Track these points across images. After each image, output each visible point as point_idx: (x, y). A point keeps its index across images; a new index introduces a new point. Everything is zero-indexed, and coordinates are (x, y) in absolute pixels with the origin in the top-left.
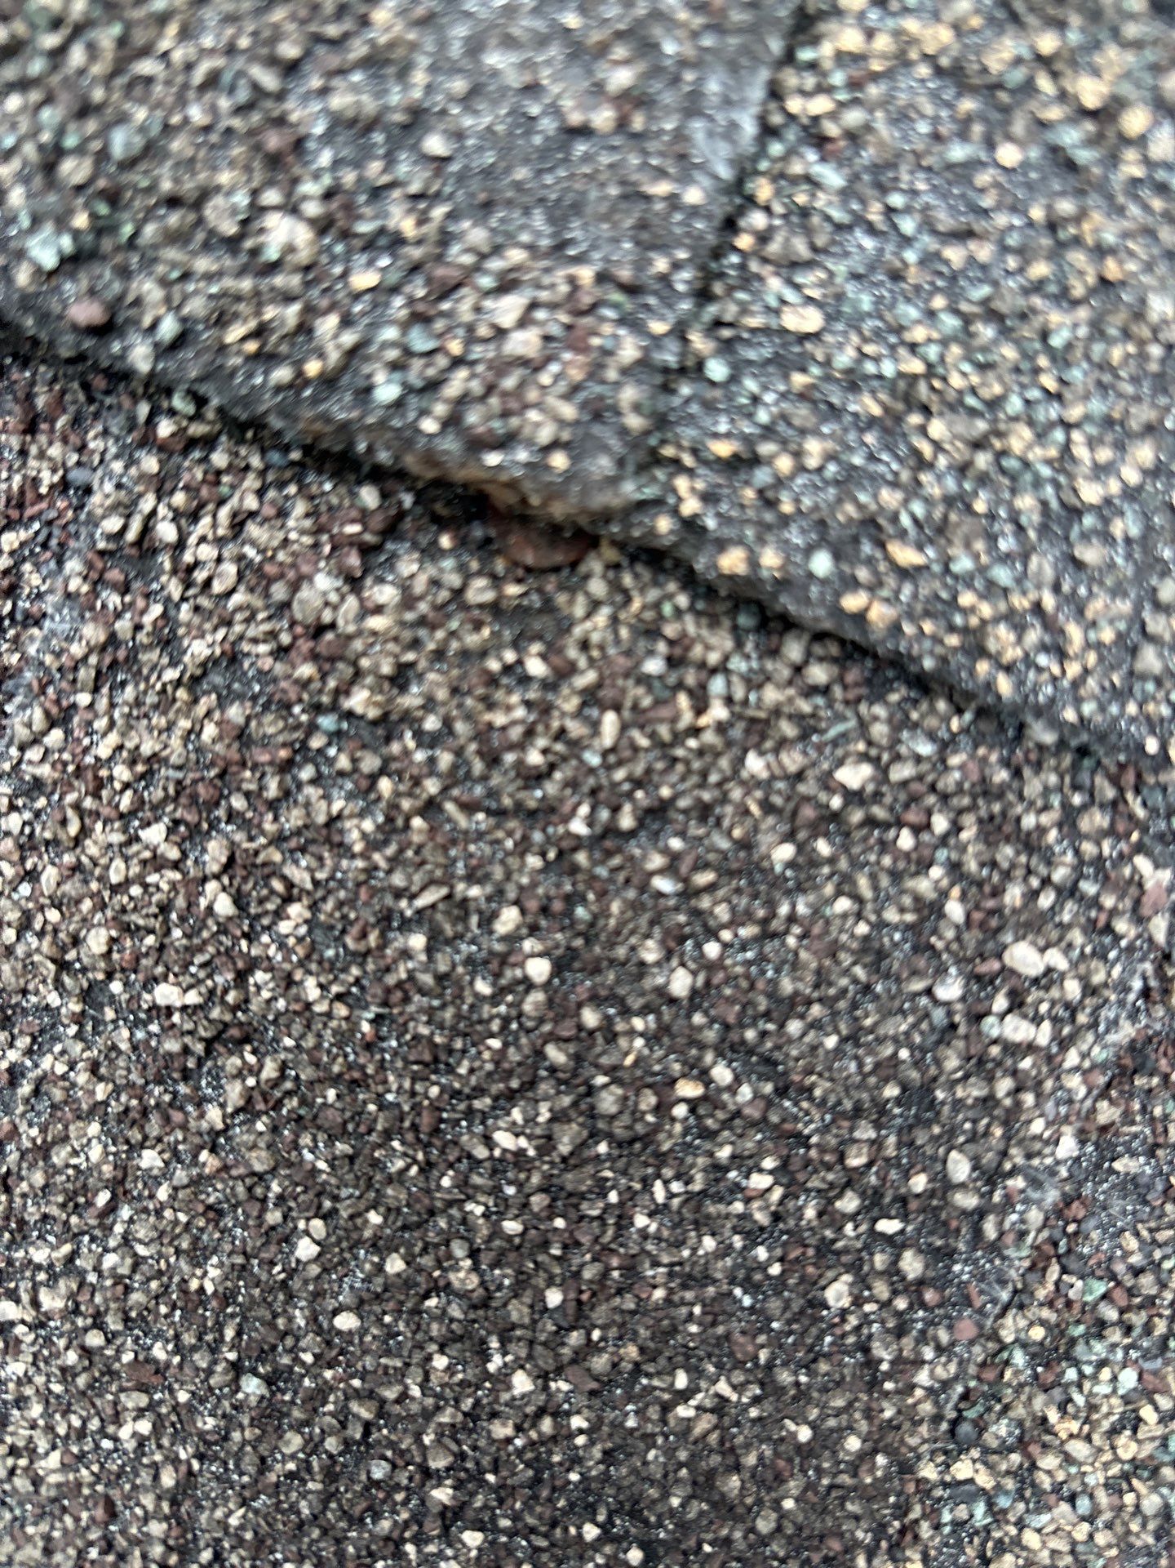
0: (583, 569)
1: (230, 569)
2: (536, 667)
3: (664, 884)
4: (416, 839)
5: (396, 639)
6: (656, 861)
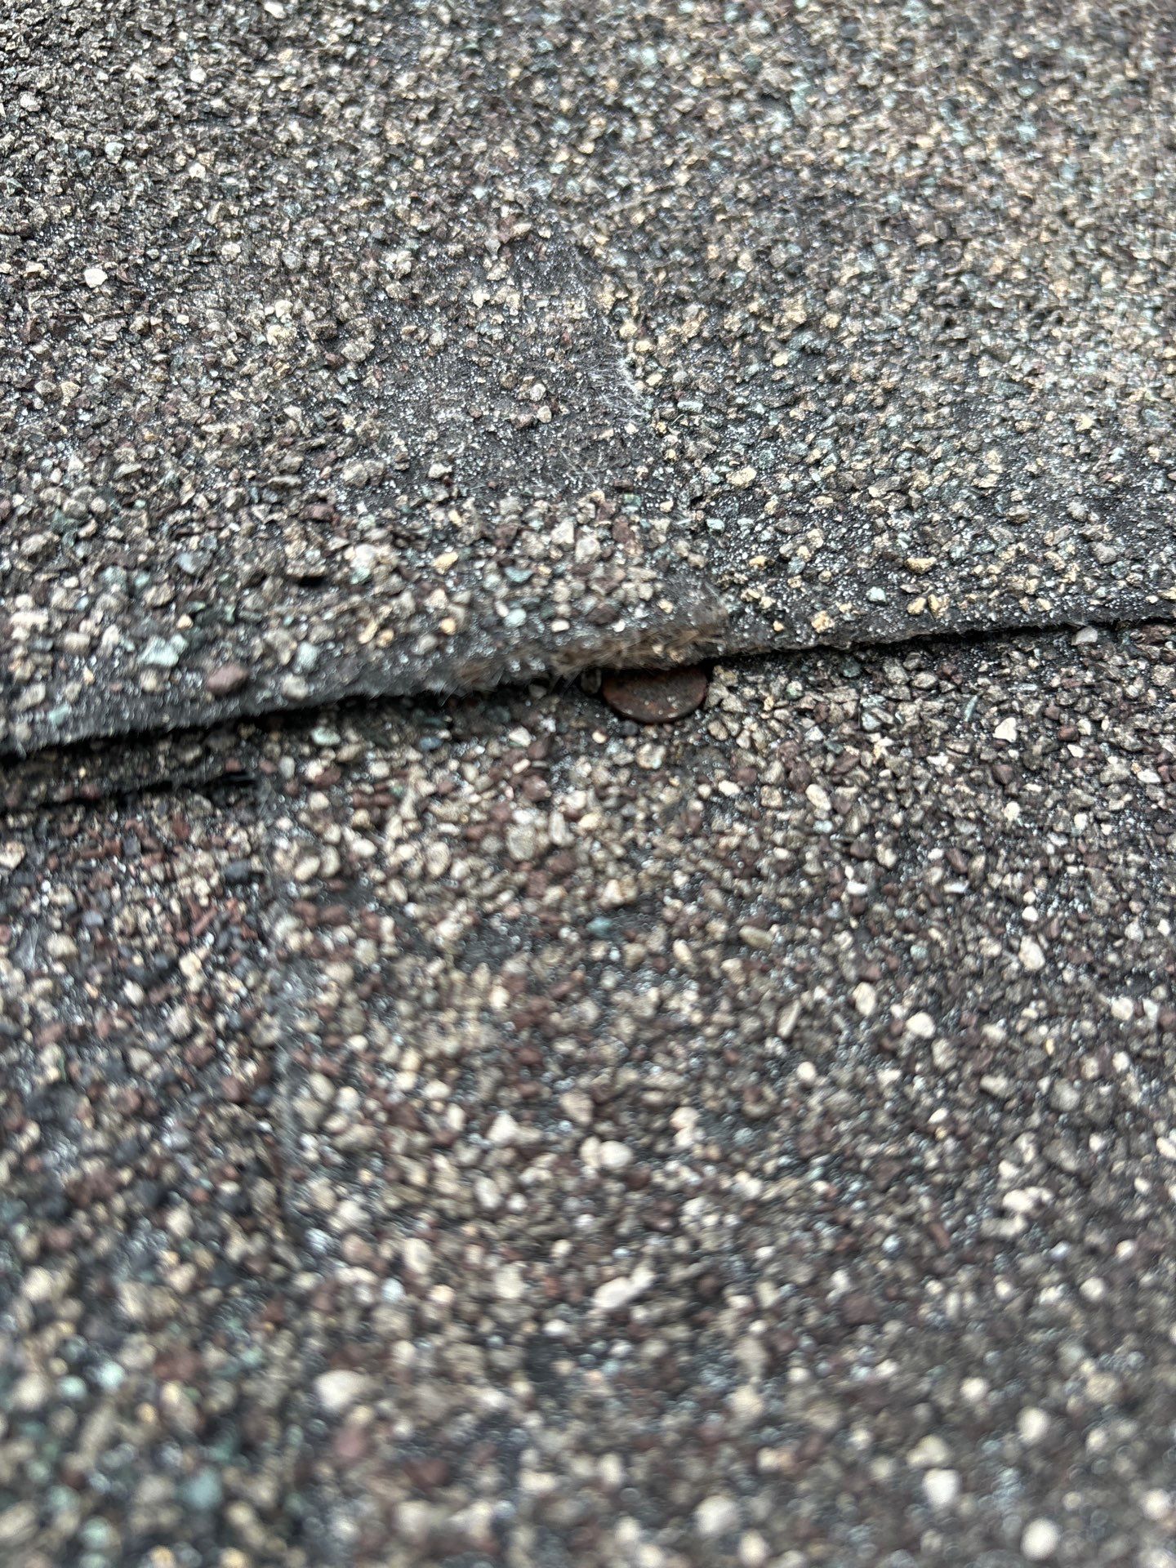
1: (440, 849)
2: (729, 789)
3: (959, 887)
4: (739, 980)
5: (610, 827)
6: (936, 874)
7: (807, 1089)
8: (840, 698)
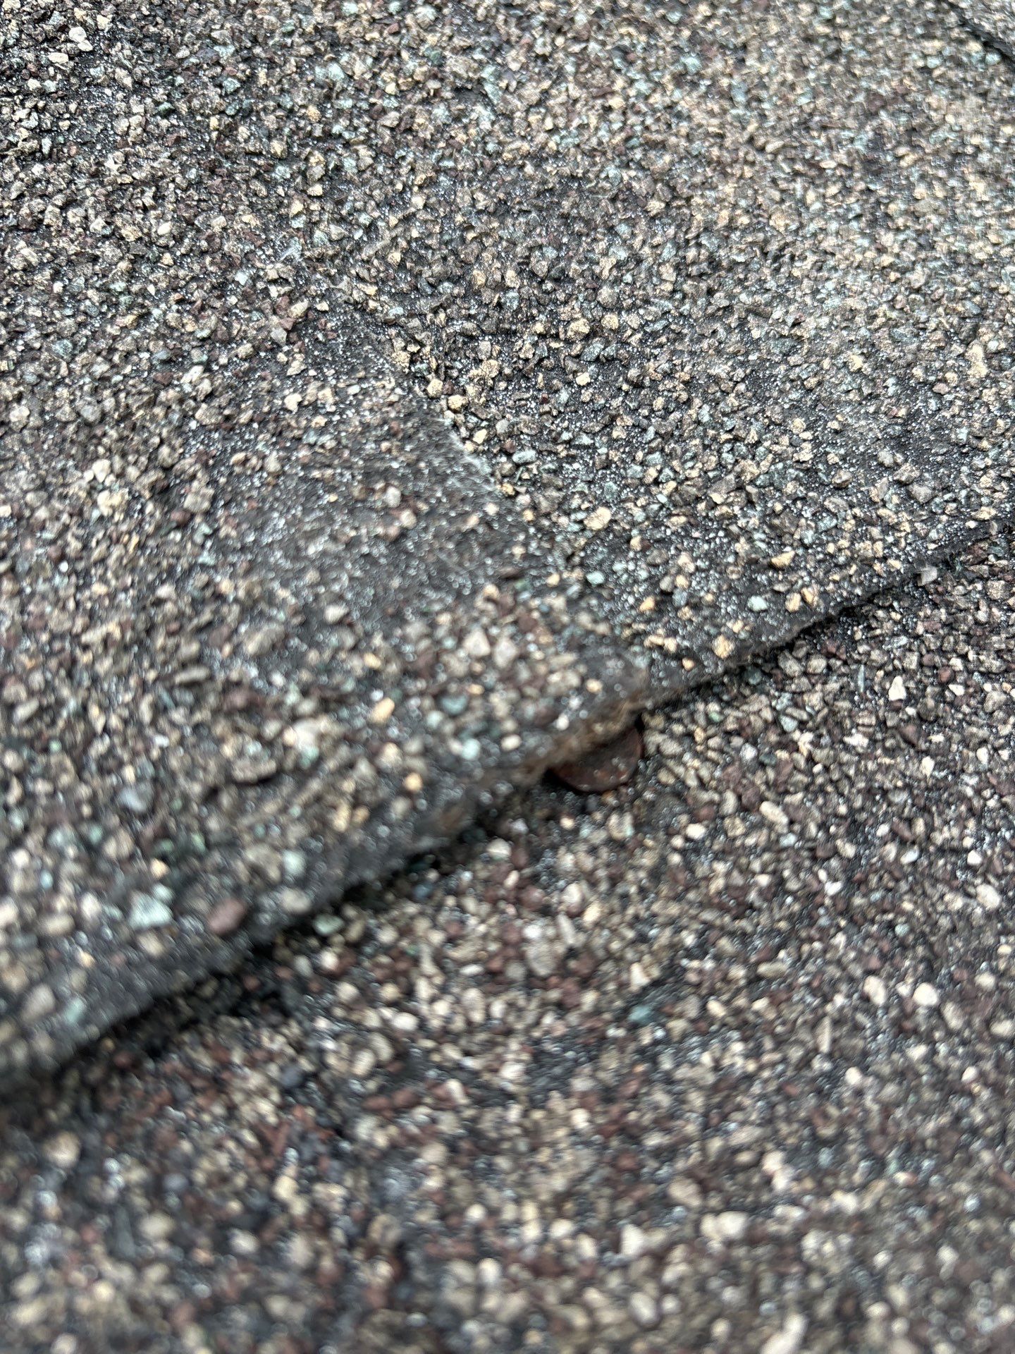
0: (652, 749)
1: (473, 995)
2: (696, 831)
3: (910, 856)
4: (771, 1016)
5: (612, 912)
6: (891, 850)
7: (859, 1093)
8: (755, 707)
